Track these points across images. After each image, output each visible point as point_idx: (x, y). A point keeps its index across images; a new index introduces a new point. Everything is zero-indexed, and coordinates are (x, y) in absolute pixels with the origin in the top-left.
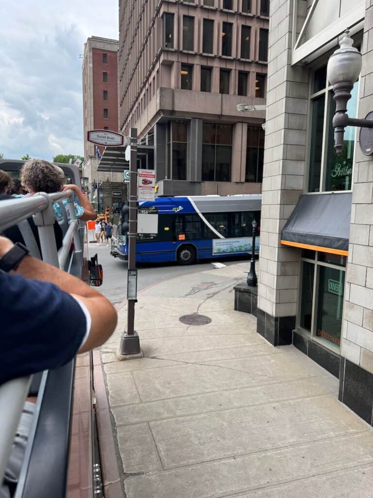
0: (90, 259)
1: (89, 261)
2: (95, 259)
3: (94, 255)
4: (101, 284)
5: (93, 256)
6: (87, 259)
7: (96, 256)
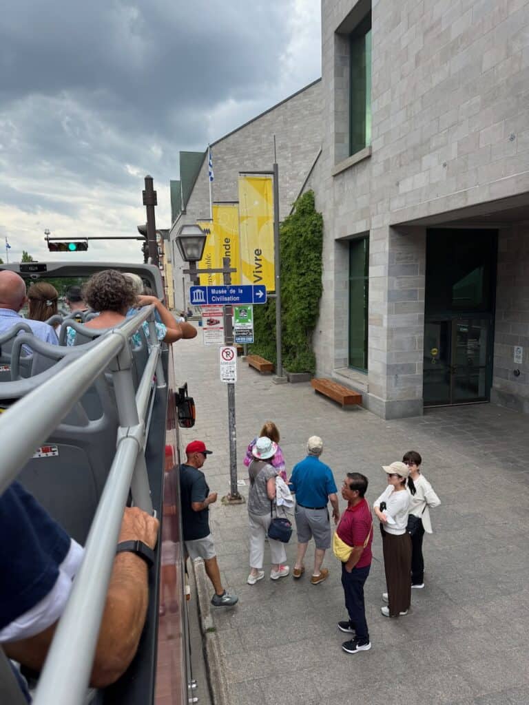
0: (177, 391)
1: (176, 394)
2: (184, 390)
3: (183, 385)
4: (193, 424)
5: (181, 385)
6: (174, 391)
7: (186, 386)
